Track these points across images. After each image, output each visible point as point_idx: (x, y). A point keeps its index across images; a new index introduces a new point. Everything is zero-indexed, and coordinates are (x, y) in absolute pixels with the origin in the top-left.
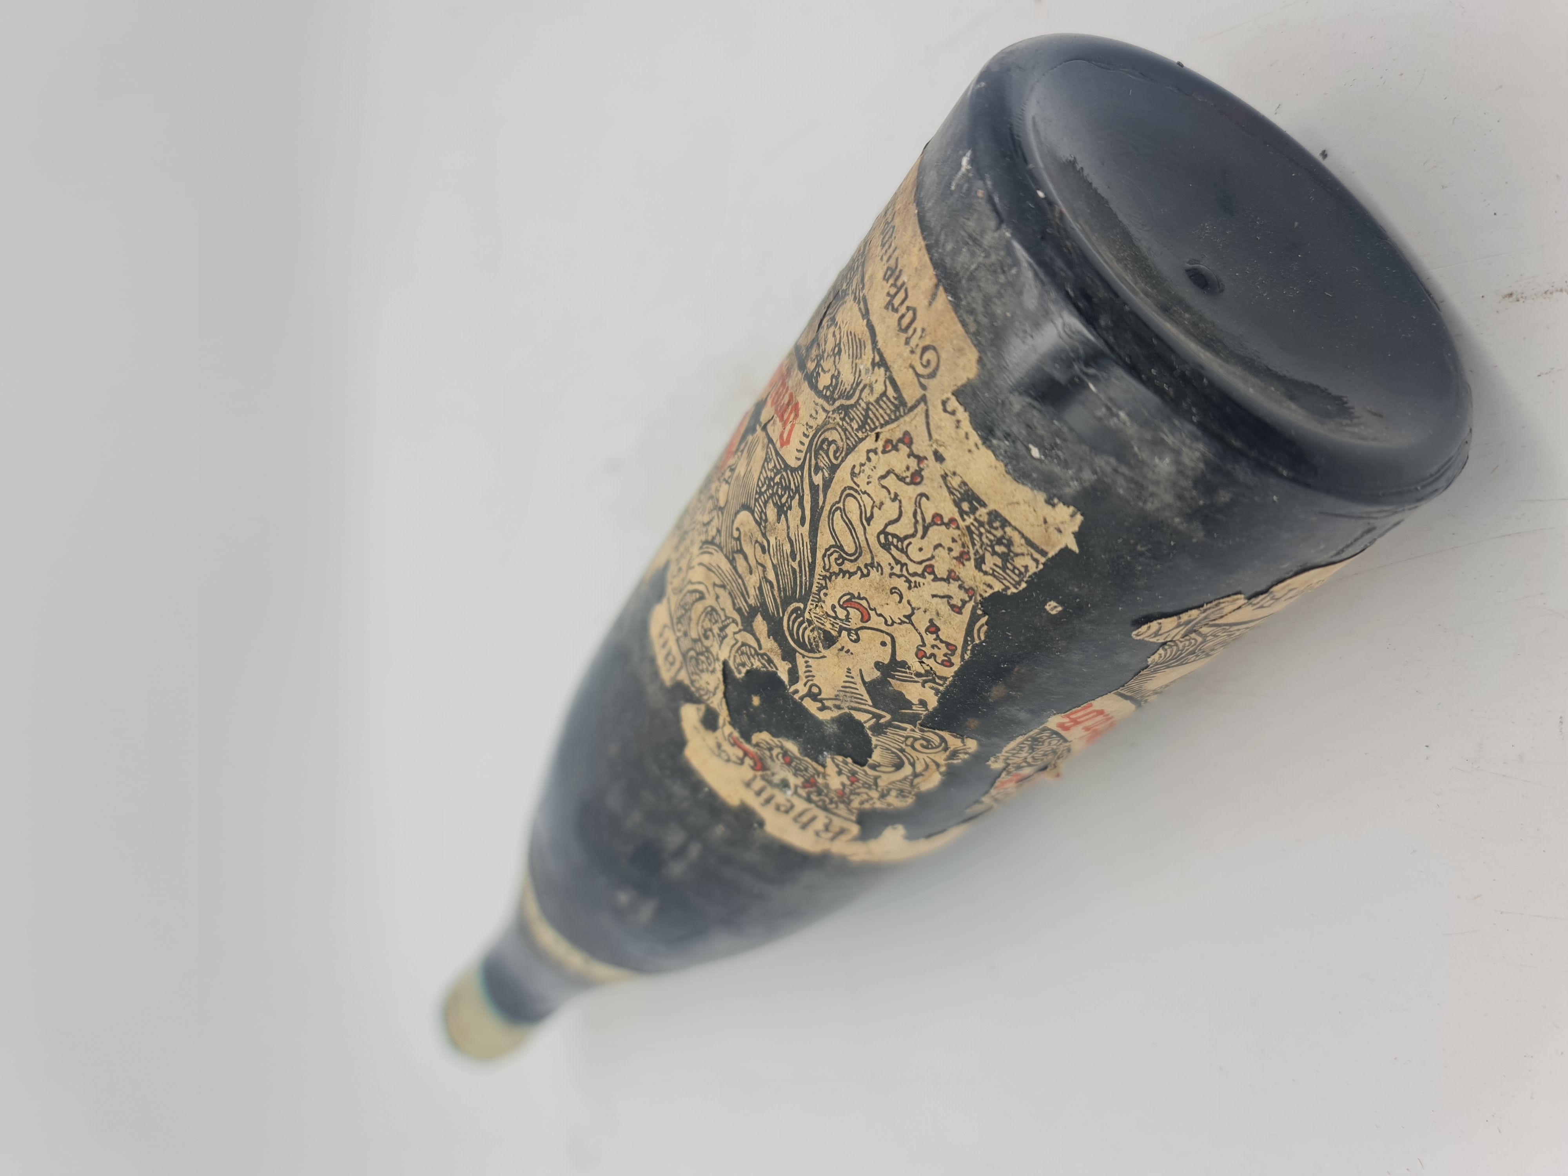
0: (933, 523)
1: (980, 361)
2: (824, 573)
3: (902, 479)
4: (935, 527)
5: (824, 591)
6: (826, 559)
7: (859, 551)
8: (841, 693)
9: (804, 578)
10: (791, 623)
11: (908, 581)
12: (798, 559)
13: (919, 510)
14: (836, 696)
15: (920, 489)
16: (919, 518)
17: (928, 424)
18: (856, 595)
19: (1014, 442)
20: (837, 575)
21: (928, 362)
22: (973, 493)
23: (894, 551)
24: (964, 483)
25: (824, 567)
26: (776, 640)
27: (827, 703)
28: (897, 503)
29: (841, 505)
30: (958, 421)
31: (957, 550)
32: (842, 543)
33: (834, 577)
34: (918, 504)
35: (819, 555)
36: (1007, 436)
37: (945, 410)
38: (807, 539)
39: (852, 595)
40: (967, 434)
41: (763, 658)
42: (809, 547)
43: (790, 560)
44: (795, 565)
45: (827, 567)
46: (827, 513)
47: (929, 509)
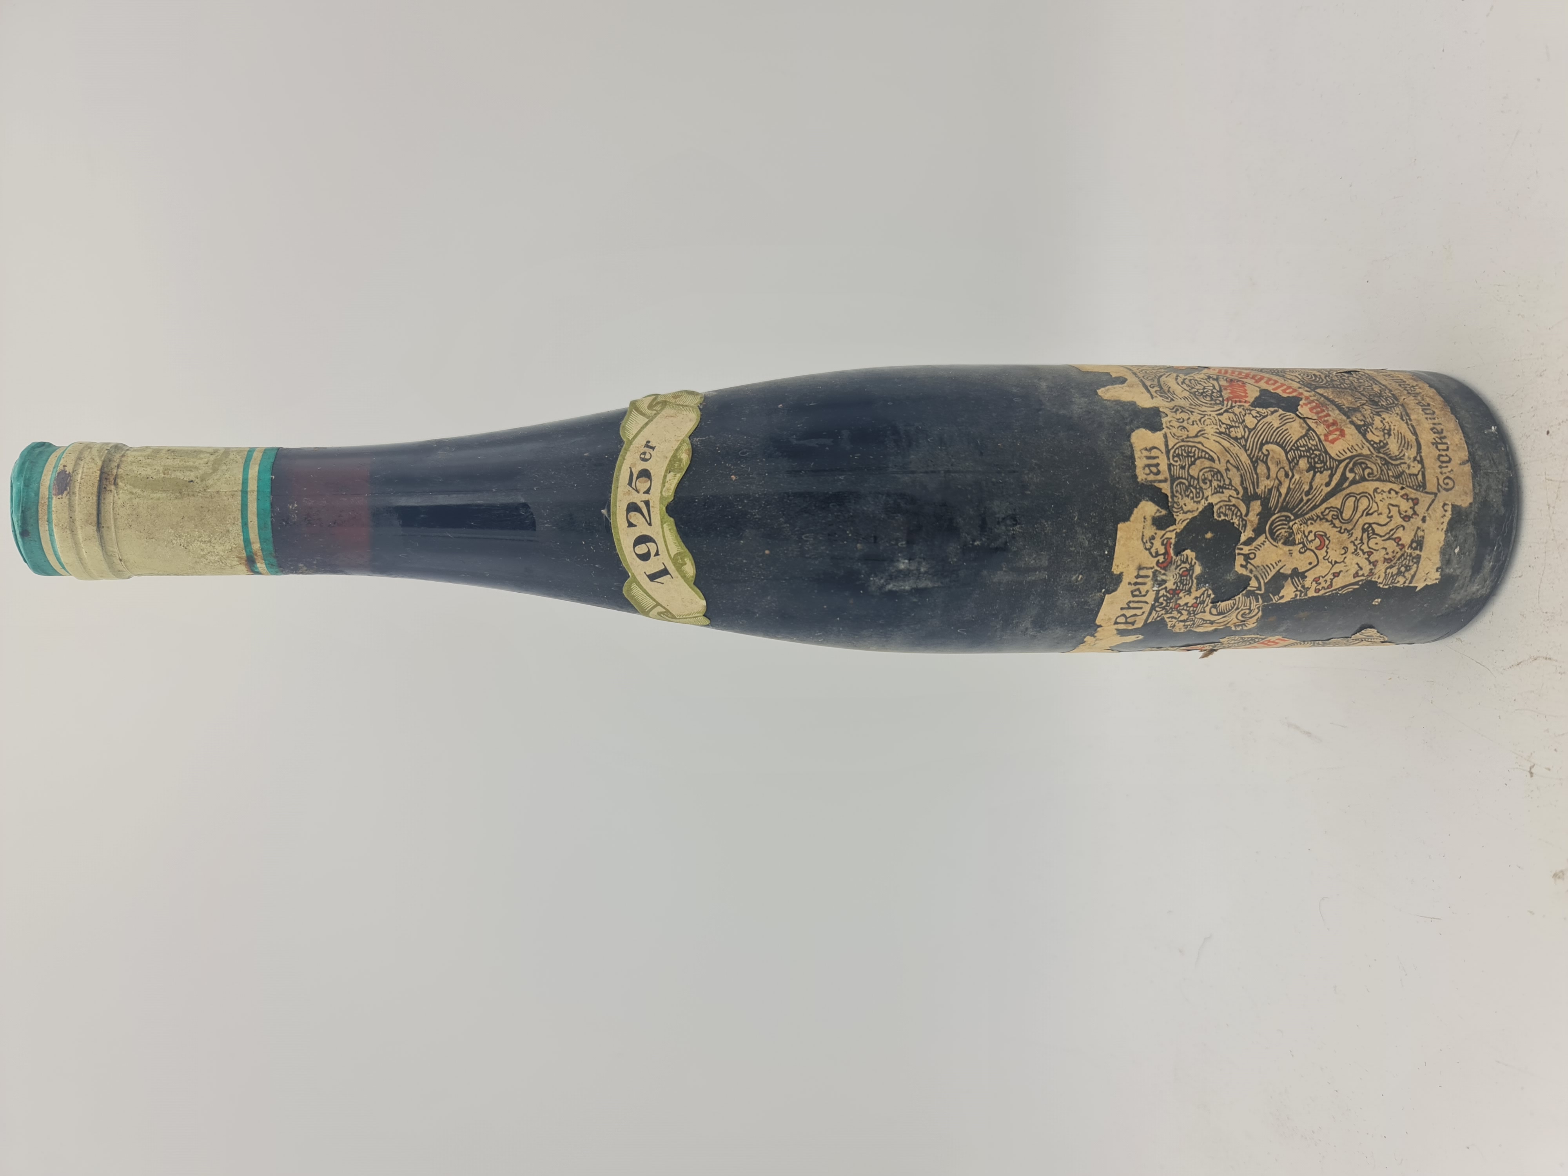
0: (1394, 540)
1: (1471, 504)
2: (1320, 514)
3: (1400, 514)
4: (1393, 542)
5: (1313, 522)
6: (1327, 511)
7: (1349, 521)
8: (1262, 567)
9: (1305, 507)
10: (1277, 520)
11: (1356, 550)
12: (1310, 497)
13: (1395, 530)
14: (1258, 567)
15: (1404, 523)
16: (1391, 533)
17: (1430, 505)
18: (1328, 536)
19: (1455, 540)
20: (1327, 521)
21: (1447, 484)
22: (1422, 544)
23: (1365, 535)
24: (1423, 537)
25: (1322, 513)
26: (1259, 519)
27: (1249, 565)
28: (1388, 520)
29: (1358, 497)
30: (1445, 515)
31: (1390, 555)
32: (1344, 512)
33: (1324, 521)
34: (1397, 528)
35: (1324, 505)
36: (1456, 536)
37: (1443, 507)
38: (1323, 494)
39: (1326, 534)
40: (1443, 522)
41: (1242, 521)
42: (1322, 497)
43: (1303, 494)
44: (1305, 499)
45: (1325, 514)
46: (1346, 493)
47: (1400, 533)
